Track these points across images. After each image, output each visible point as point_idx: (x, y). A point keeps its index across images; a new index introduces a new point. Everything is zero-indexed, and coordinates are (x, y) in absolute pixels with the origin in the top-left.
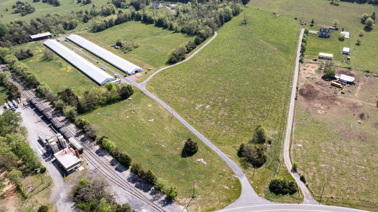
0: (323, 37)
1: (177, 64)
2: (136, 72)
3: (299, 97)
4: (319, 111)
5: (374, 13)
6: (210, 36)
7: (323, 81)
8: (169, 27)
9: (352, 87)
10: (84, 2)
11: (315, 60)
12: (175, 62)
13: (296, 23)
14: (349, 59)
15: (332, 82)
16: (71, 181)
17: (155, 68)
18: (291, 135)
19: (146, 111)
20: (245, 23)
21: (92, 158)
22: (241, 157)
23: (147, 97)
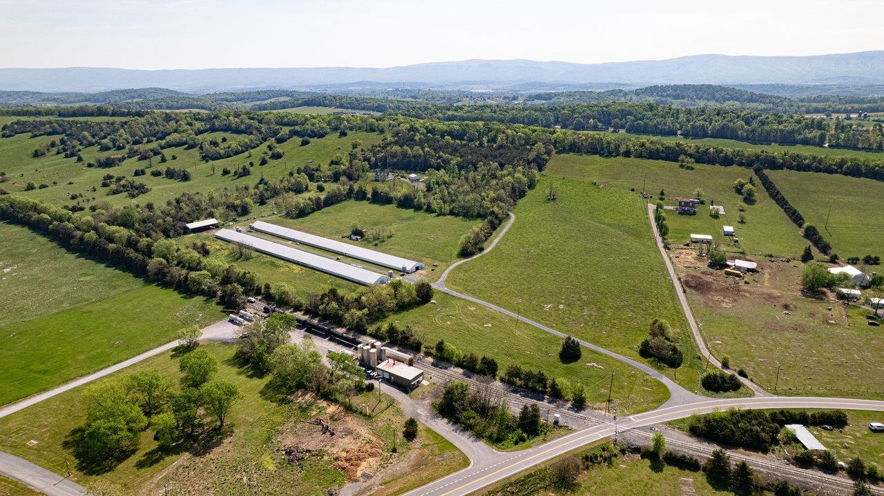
0: (685, 214)
1: (475, 257)
2: (417, 269)
3: (688, 290)
4: (724, 305)
5: (751, 178)
6: (505, 218)
7: (711, 270)
8: (425, 207)
9: (756, 275)
10: (236, 173)
11: (688, 245)
12: (471, 254)
13: (635, 196)
14: (737, 241)
15: (726, 270)
16: (420, 397)
17: (444, 263)
18: (701, 332)
19: (472, 315)
20: (552, 198)
21: (432, 371)
22: (647, 358)
23: (459, 298)
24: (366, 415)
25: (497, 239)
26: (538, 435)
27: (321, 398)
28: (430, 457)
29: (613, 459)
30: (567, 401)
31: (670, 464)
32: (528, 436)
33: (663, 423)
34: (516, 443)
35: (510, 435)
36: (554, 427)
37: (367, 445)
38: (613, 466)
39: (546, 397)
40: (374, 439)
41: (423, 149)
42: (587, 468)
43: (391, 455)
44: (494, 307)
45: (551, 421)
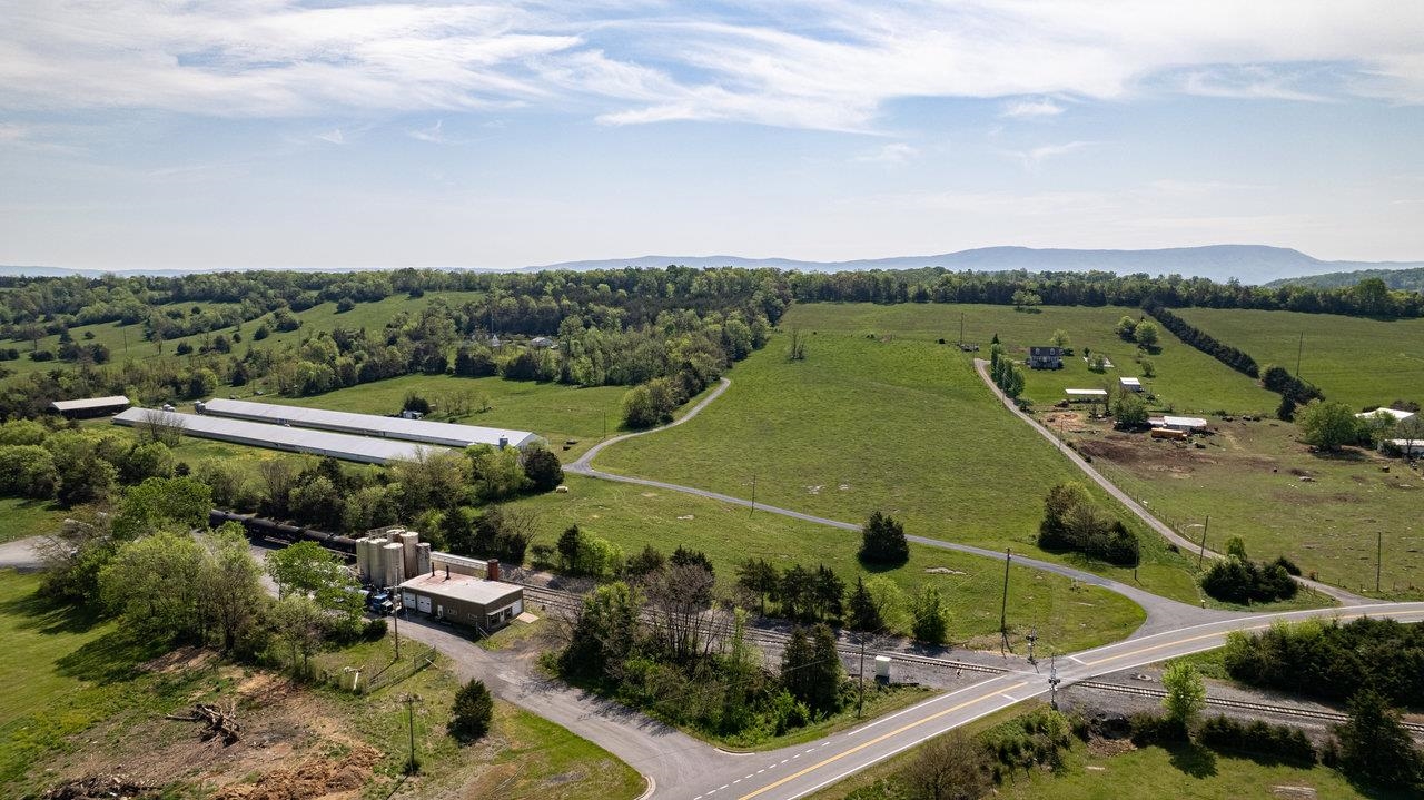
0: (1045, 368)
1: (656, 430)
3: (1093, 459)
4: (1175, 476)
6: (712, 381)
7: (1123, 433)
9: (1211, 436)
10: (202, 351)
11: (1065, 405)
12: (646, 426)
14: (1151, 399)
15: (1153, 430)
16: (511, 646)
17: (590, 439)
18: (1151, 512)
19: (648, 503)
20: (798, 356)
21: (546, 597)
22: (1060, 553)
23: (624, 483)
24: (348, 691)
25: (696, 408)
26: (837, 710)
27: (234, 662)
28: (522, 783)
29: (1062, 752)
30: (899, 636)
31: (1226, 753)
32: (813, 714)
33: (1157, 665)
34: (780, 732)
35: (761, 718)
36: (879, 689)
37: (332, 759)
38: (1066, 770)
39: (843, 632)
40: (355, 744)
41: (558, 301)
42: (997, 778)
43: (400, 782)
44: (697, 491)
45: (869, 676)
